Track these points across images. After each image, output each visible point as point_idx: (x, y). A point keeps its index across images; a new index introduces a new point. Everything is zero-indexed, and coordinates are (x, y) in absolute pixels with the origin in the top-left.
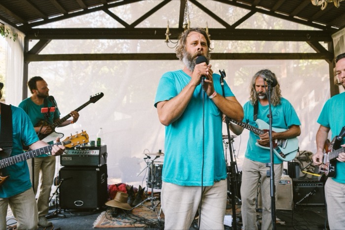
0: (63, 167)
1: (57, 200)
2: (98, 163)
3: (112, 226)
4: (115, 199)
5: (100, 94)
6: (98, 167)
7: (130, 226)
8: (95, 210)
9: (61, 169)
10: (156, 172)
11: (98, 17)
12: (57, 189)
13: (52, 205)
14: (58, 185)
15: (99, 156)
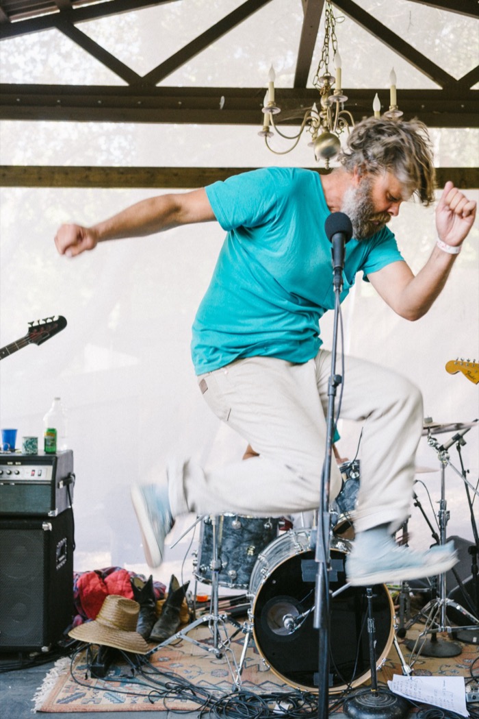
2: (49, 505)
3: (91, 706)
4: (100, 620)
5: (56, 319)
6: (46, 518)
7: (148, 706)
8: (35, 655)
10: (225, 534)
11: (37, 48)
15: (53, 484)
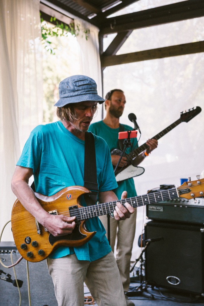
0: (150, 220)
1: (141, 268)
5: (195, 108)
6: (203, 226)
8: (198, 296)
9: (148, 224)
12: (142, 254)
13: (136, 276)
14: (143, 246)
